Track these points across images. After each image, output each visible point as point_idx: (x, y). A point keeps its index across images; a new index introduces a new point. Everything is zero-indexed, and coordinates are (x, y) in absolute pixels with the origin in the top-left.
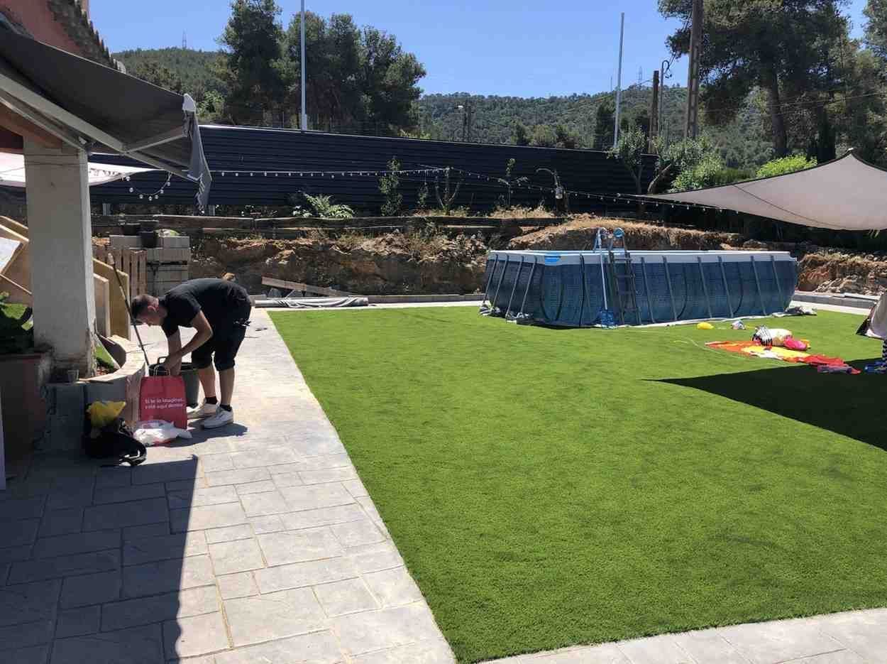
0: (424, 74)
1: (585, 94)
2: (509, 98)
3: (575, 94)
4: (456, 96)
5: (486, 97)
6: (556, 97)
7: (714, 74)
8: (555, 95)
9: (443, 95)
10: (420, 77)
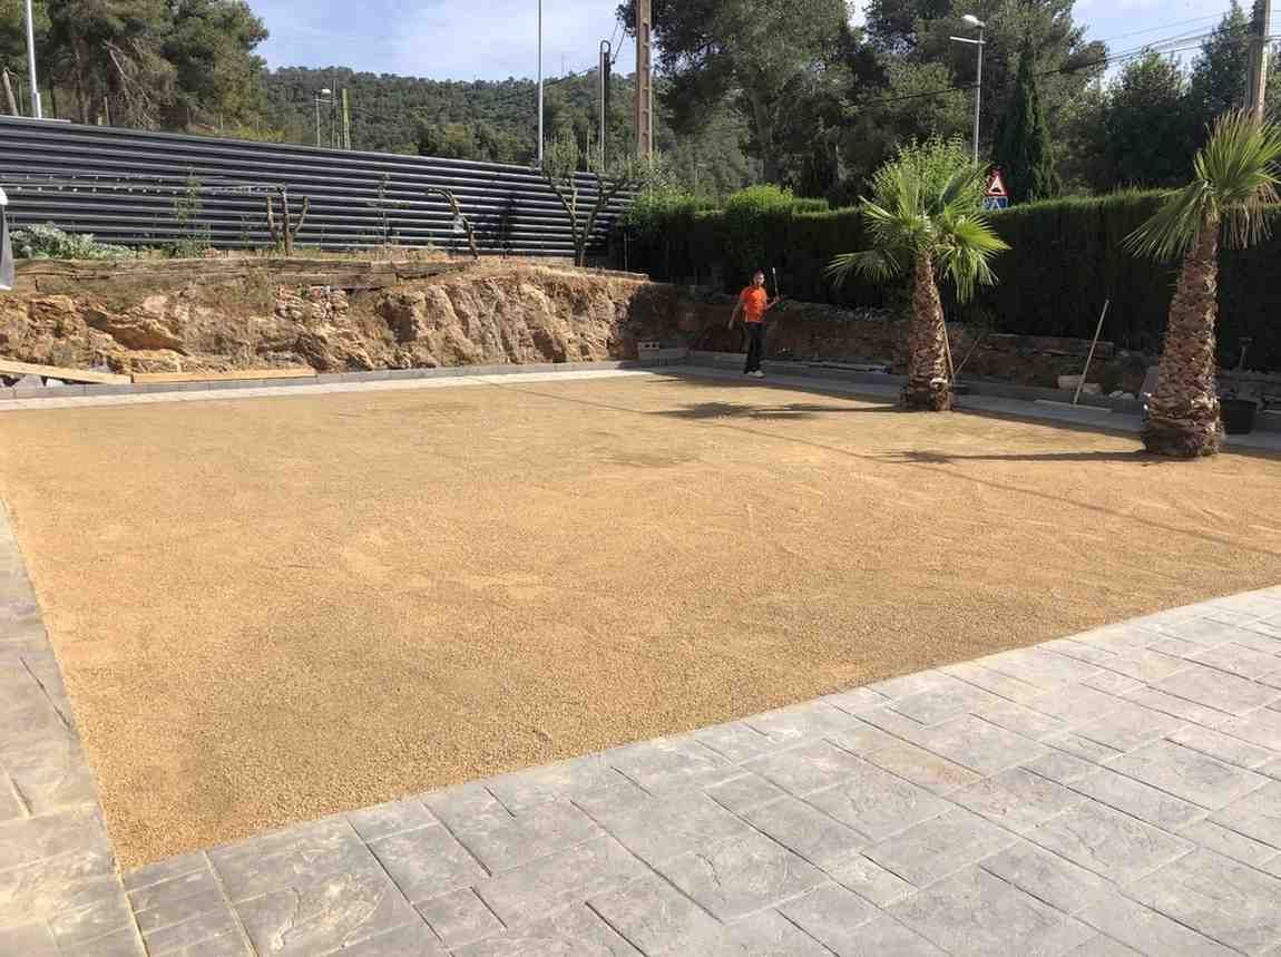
0: (264, 35)
1: (525, 79)
2: (413, 79)
3: (511, 79)
4: (331, 72)
5: (379, 76)
6: (483, 82)
7: (682, 63)
8: (481, 79)
9: (310, 69)
10: (260, 40)
